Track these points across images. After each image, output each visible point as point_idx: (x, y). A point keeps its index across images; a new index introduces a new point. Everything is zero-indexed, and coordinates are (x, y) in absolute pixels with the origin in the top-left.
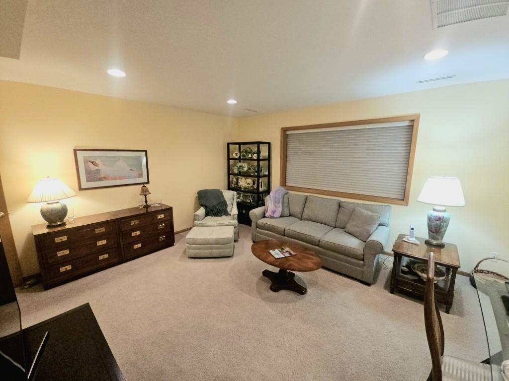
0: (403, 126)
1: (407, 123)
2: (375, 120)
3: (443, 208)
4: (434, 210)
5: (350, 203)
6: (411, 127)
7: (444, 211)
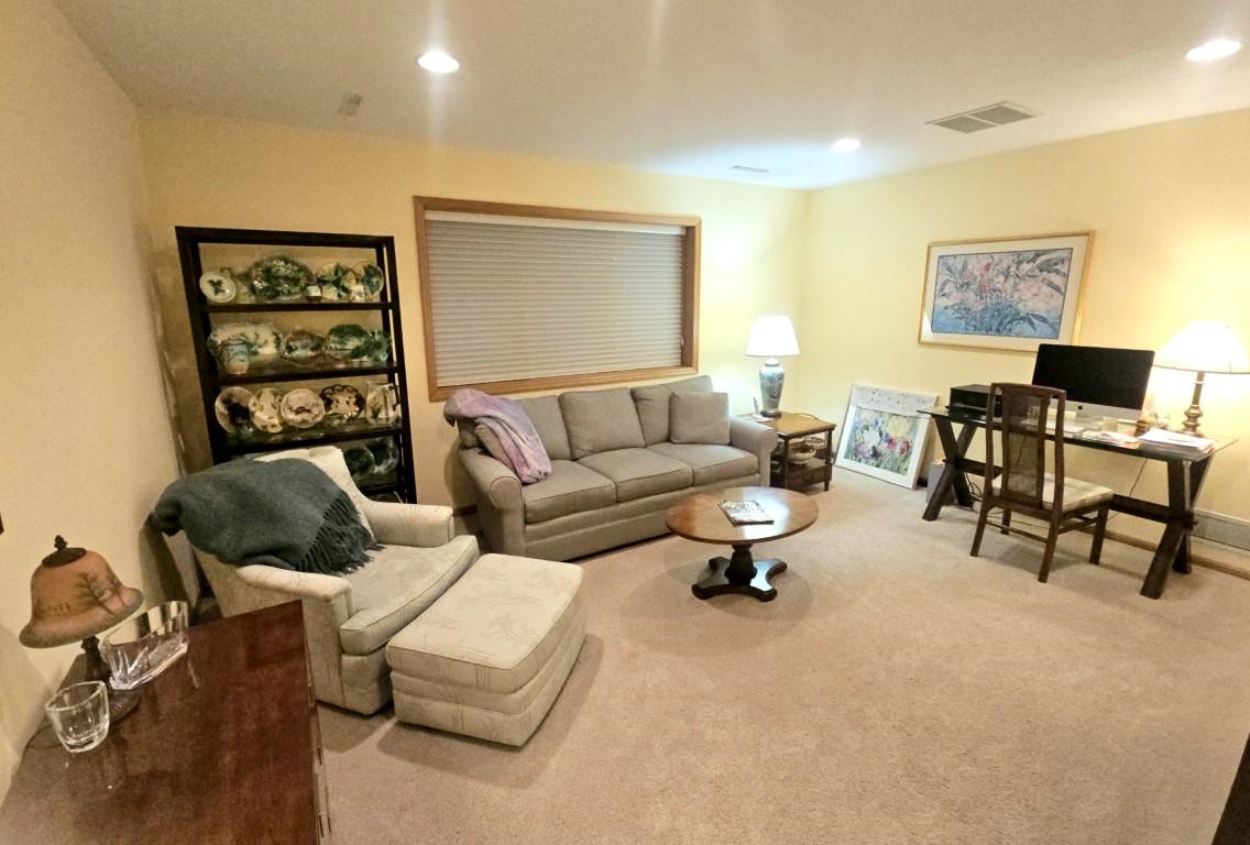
0: (668, 235)
1: (677, 231)
2: (579, 211)
3: (775, 362)
4: (767, 365)
5: (654, 387)
6: (688, 240)
7: (777, 365)
